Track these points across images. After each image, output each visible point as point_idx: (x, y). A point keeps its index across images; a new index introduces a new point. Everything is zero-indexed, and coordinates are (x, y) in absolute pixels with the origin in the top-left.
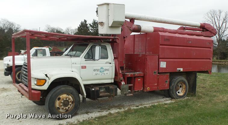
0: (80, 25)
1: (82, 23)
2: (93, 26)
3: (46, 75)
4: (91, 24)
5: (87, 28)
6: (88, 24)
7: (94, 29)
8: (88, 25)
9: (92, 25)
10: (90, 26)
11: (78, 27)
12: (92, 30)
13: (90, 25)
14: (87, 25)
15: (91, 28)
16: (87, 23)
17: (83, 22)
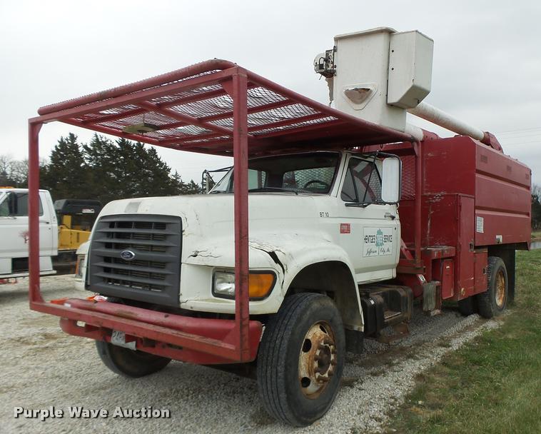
0: (56, 147)
1: (62, 143)
2: (95, 150)
3: (273, 255)
4: (89, 146)
5: (79, 155)
6: (79, 144)
7: (97, 159)
8: (81, 149)
9: (92, 148)
10: (85, 150)
11: (53, 152)
12: (91, 160)
13: (85, 147)
14: (77, 147)
15: (87, 156)
16: (78, 142)
17: (67, 139)
